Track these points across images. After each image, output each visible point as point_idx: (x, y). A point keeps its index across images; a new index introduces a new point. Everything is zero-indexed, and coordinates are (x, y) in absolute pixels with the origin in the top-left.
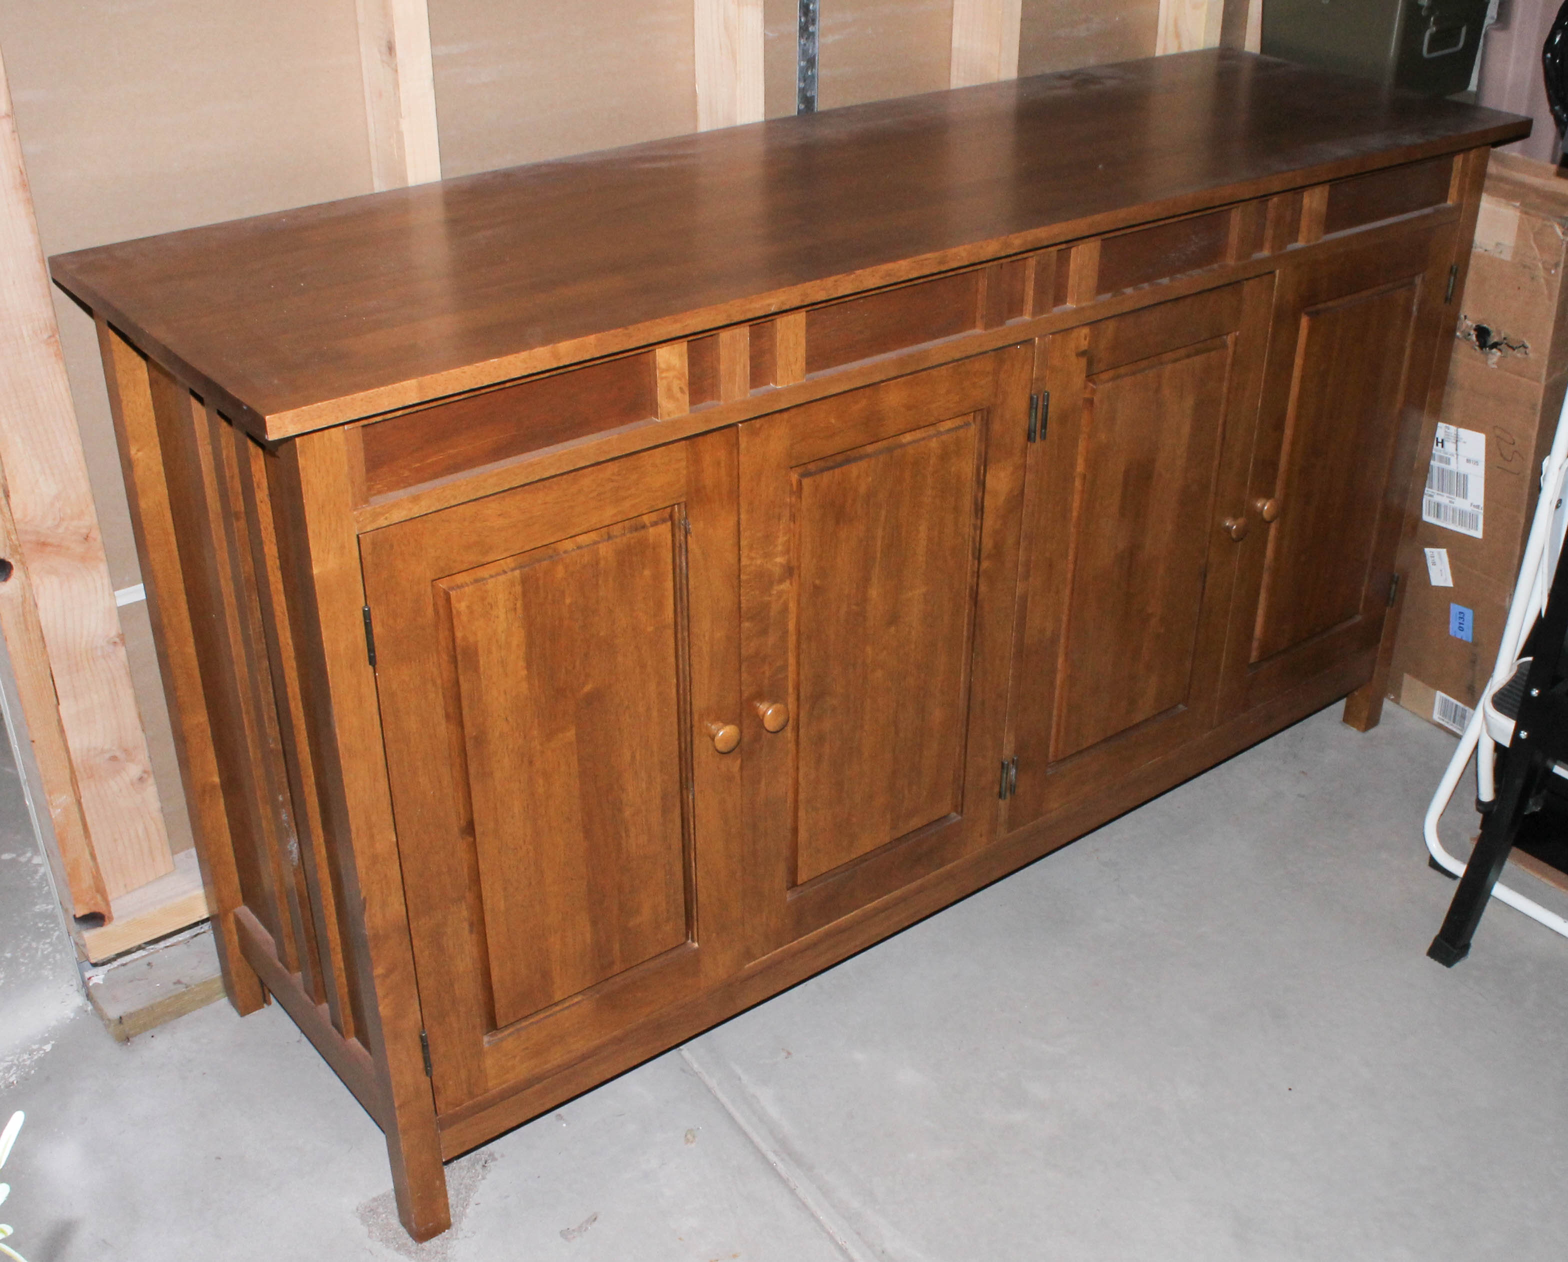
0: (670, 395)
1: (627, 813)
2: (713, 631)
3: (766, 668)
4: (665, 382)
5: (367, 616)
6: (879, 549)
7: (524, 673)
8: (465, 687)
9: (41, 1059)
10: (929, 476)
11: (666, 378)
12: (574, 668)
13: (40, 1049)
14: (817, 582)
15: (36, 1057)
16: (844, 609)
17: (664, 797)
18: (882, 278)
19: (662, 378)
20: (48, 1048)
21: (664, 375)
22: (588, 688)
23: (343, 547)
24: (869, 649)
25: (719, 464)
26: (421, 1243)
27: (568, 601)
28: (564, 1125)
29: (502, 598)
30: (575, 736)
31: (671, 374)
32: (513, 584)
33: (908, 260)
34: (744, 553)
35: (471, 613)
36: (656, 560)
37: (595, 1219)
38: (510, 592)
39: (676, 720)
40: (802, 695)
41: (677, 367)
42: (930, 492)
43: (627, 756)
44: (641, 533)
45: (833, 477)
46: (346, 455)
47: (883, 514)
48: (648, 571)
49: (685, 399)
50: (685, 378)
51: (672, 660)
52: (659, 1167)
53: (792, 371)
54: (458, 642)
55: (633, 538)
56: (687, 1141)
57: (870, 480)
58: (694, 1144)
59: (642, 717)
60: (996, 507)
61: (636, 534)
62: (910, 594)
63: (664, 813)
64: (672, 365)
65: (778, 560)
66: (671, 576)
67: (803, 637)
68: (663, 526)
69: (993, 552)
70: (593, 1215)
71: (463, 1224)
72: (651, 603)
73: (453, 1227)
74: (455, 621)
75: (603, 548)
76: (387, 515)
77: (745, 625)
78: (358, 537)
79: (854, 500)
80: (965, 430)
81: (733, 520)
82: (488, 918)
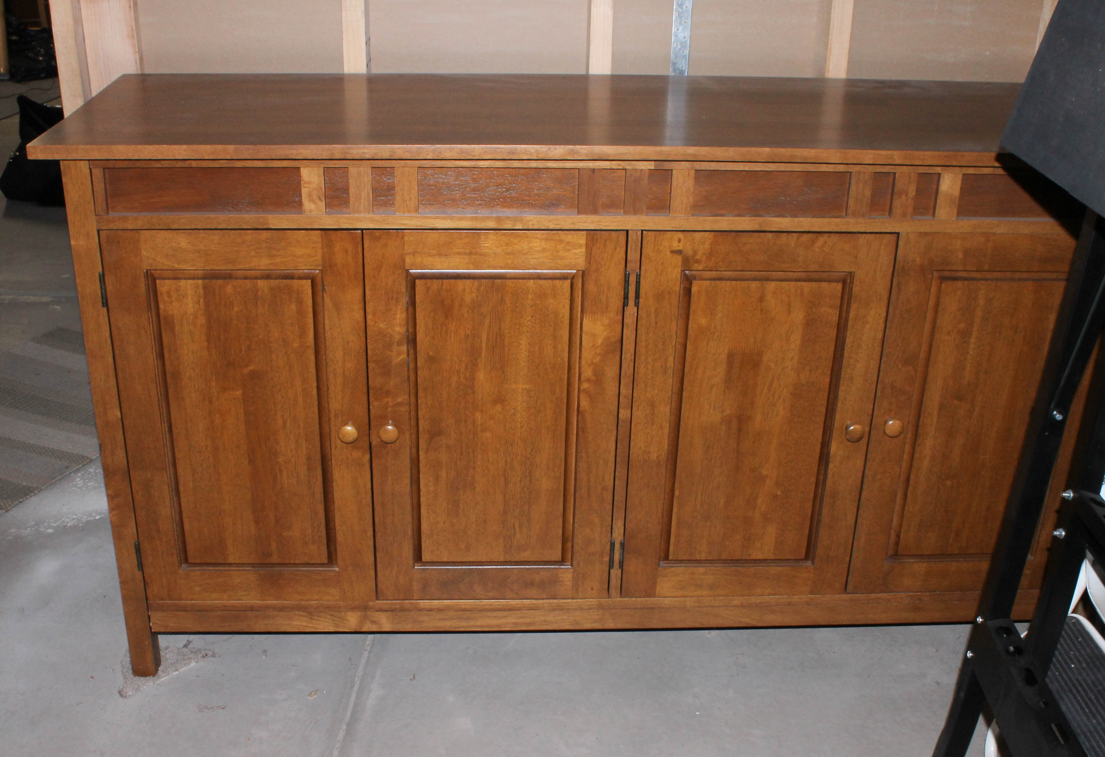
0: (311, 200)
1: (281, 459)
2: (344, 361)
3: (389, 399)
4: (306, 190)
5: (102, 278)
6: (484, 345)
7: (205, 344)
8: (166, 340)
9: (90, 521)
10: (528, 307)
11: (308, 188)
12: (240, 353)
13: (95, 517)
14: (431, 353)
15: (89, 519)
16: (454, 380)
17: (309, 459)
19: (305, 187)
21: (306, 185)
22: (251, 368)
24: (478, 415)
25: (346, 252)
26: (135, 676)
27: (236, 309)
28: (264, 657)
30: (241, 396)
31: (311, 186)
32: (197, 287)
34: (369, 317)
35: (169, 296)
36: (300, 302)
37: (223, 708)
38: (196, 292)
39: (316, 411)
40: (421, 429)
41: (316, 183)
42: (529, 318)
43: (280, 422)
44: (289, 281)
45: (442, 284)
46: (90, 182)
47: (487, 322)
48: (293, 307)
49: (322, 205)
50: (322, 191)
51: (313, 370)
52: (282, 700)
53: (407, 205)
54: (161, 311)
55: (282, 283)
56: (310, 695)
57: (474, 295)
58: (312, 698)
59: (291, 401)
60: (593, 346)
61: (284, 281)
62: (514, 386)
63: (309, 469)
64: (313, 180)
65: (398, 329)
66: (311, 315)
67: (420, 389)
68: (305, 281)
69: (593, 378)
70: (224, 706)
71: (164, 679)
72: (297, 329)
73: (156, 676)
74: (159, 298)
75: (261, 283)
76: (116, 223)
77: (371, 365)
78: (98, 231)
79: (461, 305)
80: (561, 282)
81: (359, 292)
82: (181, 489)
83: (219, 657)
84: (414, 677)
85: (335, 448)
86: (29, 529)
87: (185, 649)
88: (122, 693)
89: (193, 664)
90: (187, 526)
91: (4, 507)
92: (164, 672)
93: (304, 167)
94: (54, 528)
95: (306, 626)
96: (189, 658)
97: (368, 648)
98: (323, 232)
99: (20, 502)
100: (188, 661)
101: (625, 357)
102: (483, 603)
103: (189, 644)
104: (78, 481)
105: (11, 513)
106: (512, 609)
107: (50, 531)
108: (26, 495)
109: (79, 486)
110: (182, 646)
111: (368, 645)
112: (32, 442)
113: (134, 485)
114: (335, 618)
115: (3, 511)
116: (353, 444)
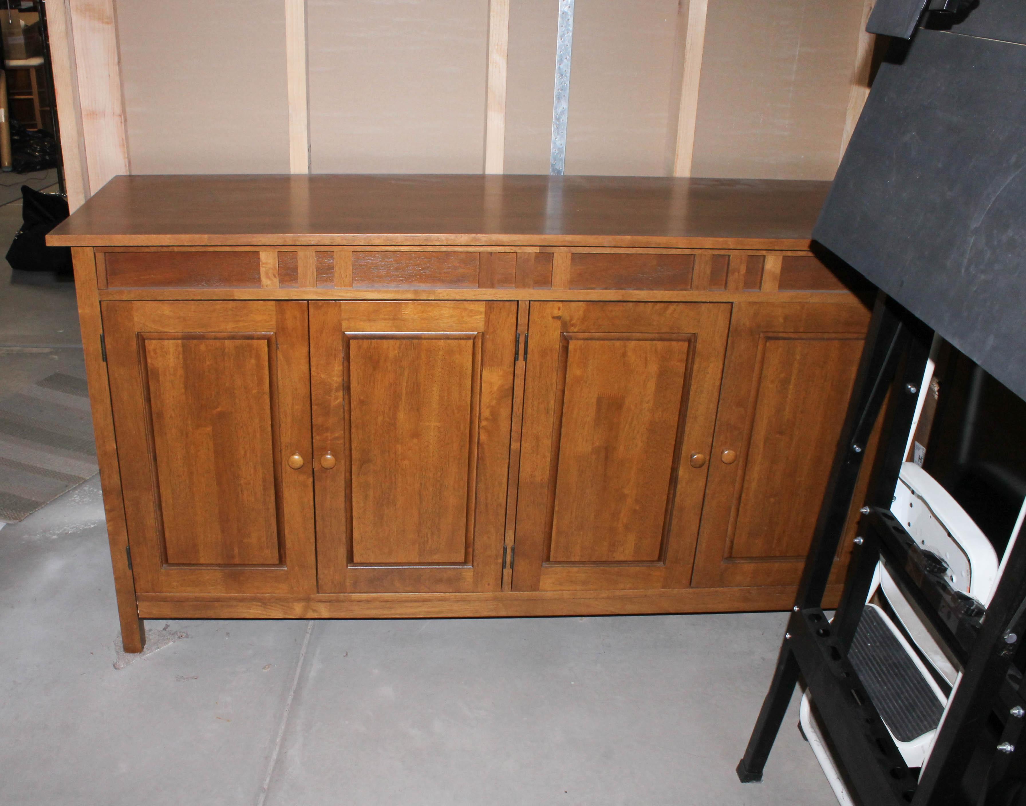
0: (268, 277)
1: (242, 481)
2: (293, 404)
3: (329, 434)
4: (264, 269)
5: (103, 339)
6: (404, 392)
7: (183, 390)
9: (86, 529)
10: (439, 361)
11: (265, 267)
12: (211, 397)
13: (90, 525)
14: (362, 398)
15: (85, 528)
16: (380, 418)
17: (264, 481)
19: (263, 267)
20: (92, 526)
21: (264, 266)
22: (219, 410)
23: (92, 304)
24: (399, 446)
25: (295, 318)
26: (125, 653)
27: (208, 363)
28: (227, 638)
29: (172, 350)
30: (211, 432)
31: (268, 266)
32: (177, 345)
34: (313, 369)
35: (155, 353)
36: (258, 357)
37: (196, 678)
38: (176, 350)
39: (271, 443)
40: (353, 457)
41: (272, 263)
42: (440, 370)
43: (242, 452)
44: (250, 341)
45: (371, 343)
46: (94, 263)
47: (406, 373)
48: (253, 361)
49: (276, 280)
50: (276, 269)
51: (268, 411)
52: (242, 672)
53: (343, 281)
54: (149, 365)
55: (244, 342)
56: (264, 668)
57: (397, 352)
58: (266, 670)
59: (251, 435)
60: (491, 392)
61: (246, 341)
62: (427, 424)
63: (265, 489)
64: (269, 261)
65: (335, 379)
66: (267, 368)
67: (353, 425)
68: (262, 341)
69: (491, 417)
70: (196, 676)
71: (148, 655)
72: (256, 378)
73: (143, 653)
74: (147, 354)
75: (227, 343)
76: (114, 296)
77: (314, 407)
78: (100, 302)
79: (385, 361)
80: (465, 341)
81: (305, 350)
82: (163, 505)
83: (192, 638)
84: (347, 654)
85: (285, 473)
86: (38, 535)
87: (164, 632)
88: (116, 666)
89: (171, 643)
90: (167, 535)
91: (18, 518)
92: (149, 650)
93: (263, 252)
94: (58, 535)
95: (261, 614)
96: (168, 639)
97: (310, 631)
98: (277, 302)
99: (30, 514)
100: (167, 641)
101: (515, 401)
102: (402, 596)
103: (167, 628)
104: (76, 497)
105: (24, 523)
106: (425, 600)
107: (55, 537)
108: (35, 508)
109: (77, 501)
110: (162, 629)
111: (309, 629)
112: (38, 466)
113: (126, 502)
114: (284, 608)
115: (18, 521)
116: (299, 469)
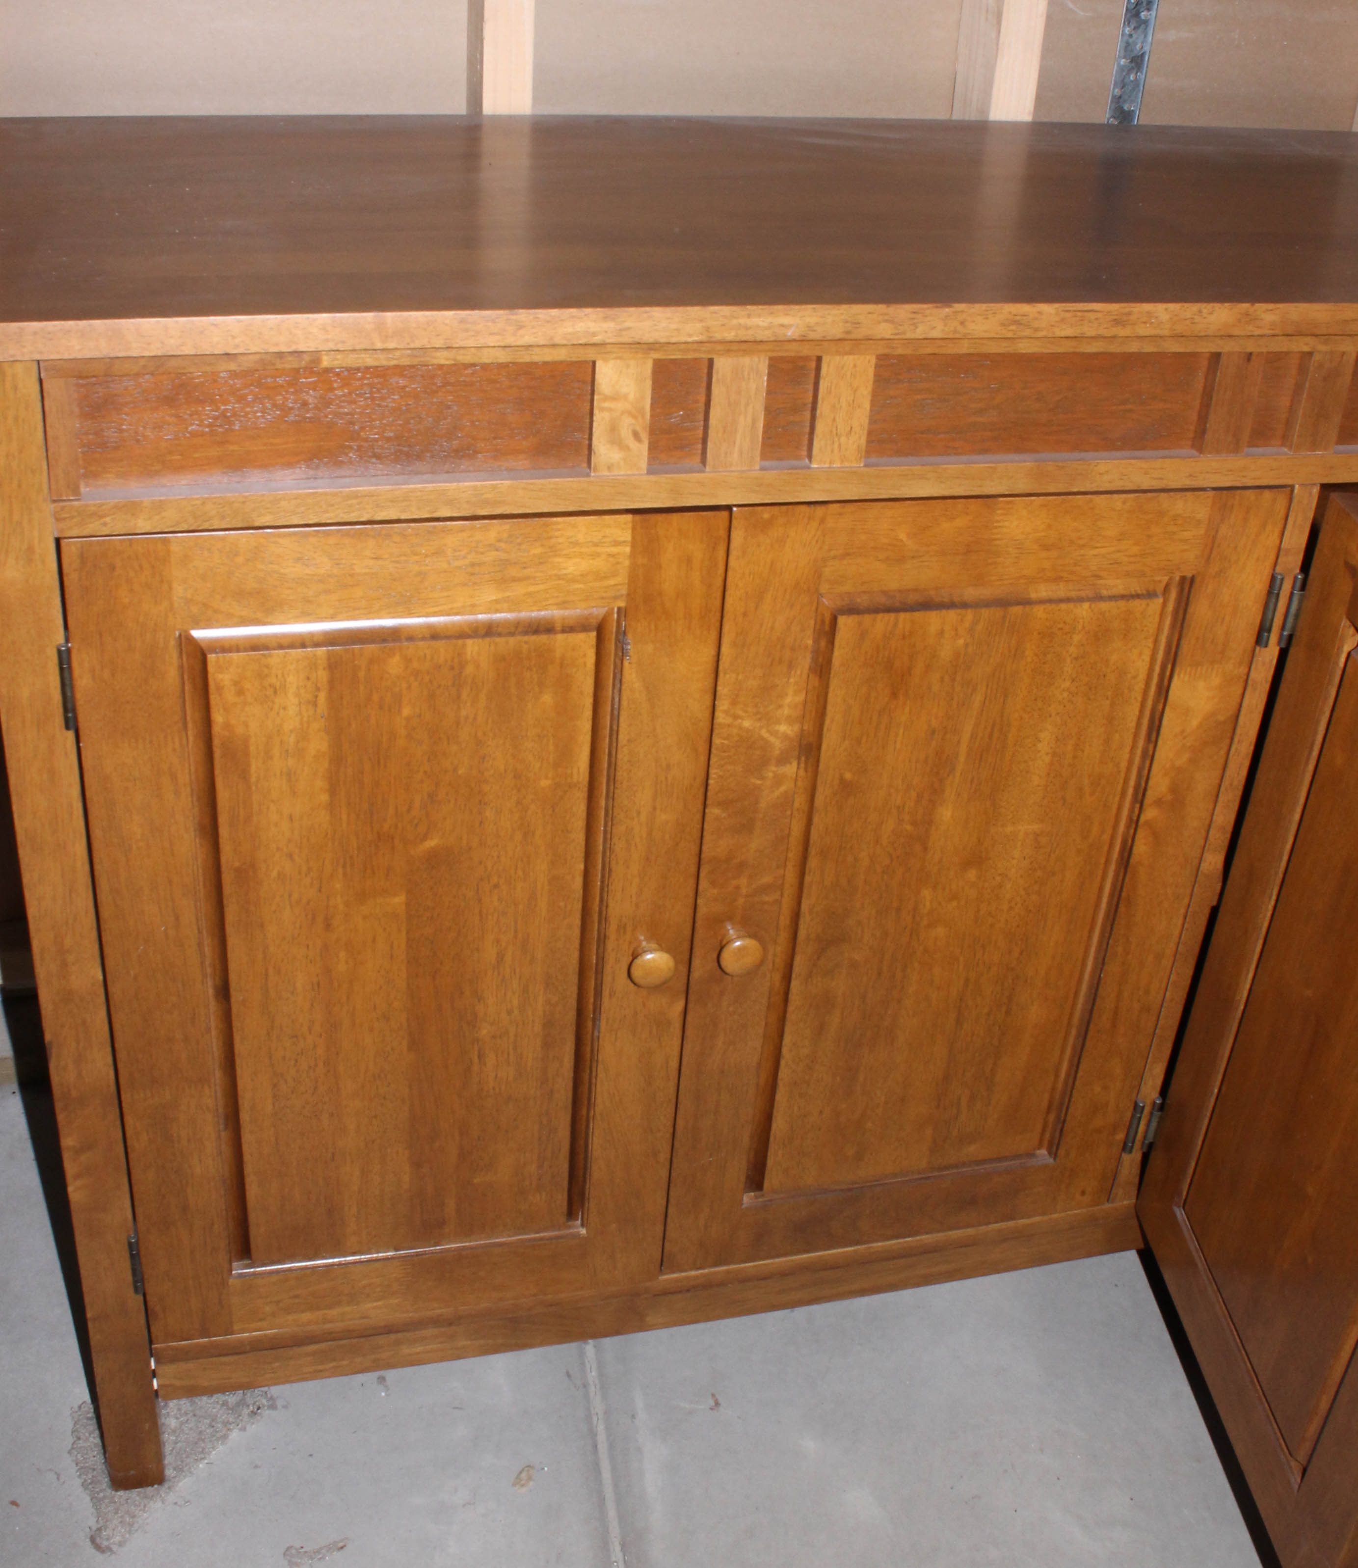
0: (616, 441)
1: (485, 1031)
2: (654, 809)
3: (743, 881)
4: (606, 415)
5: (64, 660)
6: (963, 748)
7: (324, 798)
8: (223, 796)
10: (1068, 660)
11: (610, 410)
12: (409, 811)
14: (848, 776)
16: (890, 825)
17: (548, 1024)
18: (1003, 325)
19: (602, 410)
21: (606, 405)
22: (432, 843)
23: (30, 550)
24: (926, 894)
25: (689, 561)
26: (117, 1491)
27: (406, 711)
28: (383, 1394)
29: (293, 681)
30: (404, 907)
31: (620, 406)
32: (312, 665)
33: (1056, 305)
34: (723, 705)
35: (240, 692)
36: (564, 684)
37: (342, 1548)
38: (308, 678)
39: (577, 922)
40: (802, 934)
41: (631, 397)
42: (1067, 684)
43: (490, 953)
44: (543, 638)
45: (896, 624)
46: (39, 416)
47: (978, 698)
48: (547, 698)
49: (641, 450)
50: (643, 416)
51: (579, 837)
52: (464, 1505)
53: (840, 445)
54: (217, 729)
55: (526, 642)
56: (517, 1481)
57: (961, 642)
58: (523, 1487)
59: (521, 907)
60: (1183, 731)
61: (533, 638)
62: (1009, 829)
63: (547, 1045)
64: (624, 390)
65: (783, 728)
66: (588, 713)
67: (813, 851)
68: (582, 636)
69: (1169, 797)
70: (342, 1541)
71: (183, 1488)
72: (551, 748)
73: (166, 1485)
74: (214, 698)
75: (472, 647)
76: (108, 519)
77: (713, 811)
78: (58, 541)
79: (928, 668)
80: (1144, 602)
81: (708, 652)
82: (245, 1116)
83: (285, 1407)
84: (717, 1404)
85: (610, 996)
88: (98, 1540)
89: (233, 1437)
90: (253, 1191)
93: (606, 360)
96: (224, 1425)
98: (638, 517)
100: (224, 1430)
101: (1236, 749)
102: (872, 1250)
106: (926, 1251)
113: (129, 1120)
116: (661, 987)
